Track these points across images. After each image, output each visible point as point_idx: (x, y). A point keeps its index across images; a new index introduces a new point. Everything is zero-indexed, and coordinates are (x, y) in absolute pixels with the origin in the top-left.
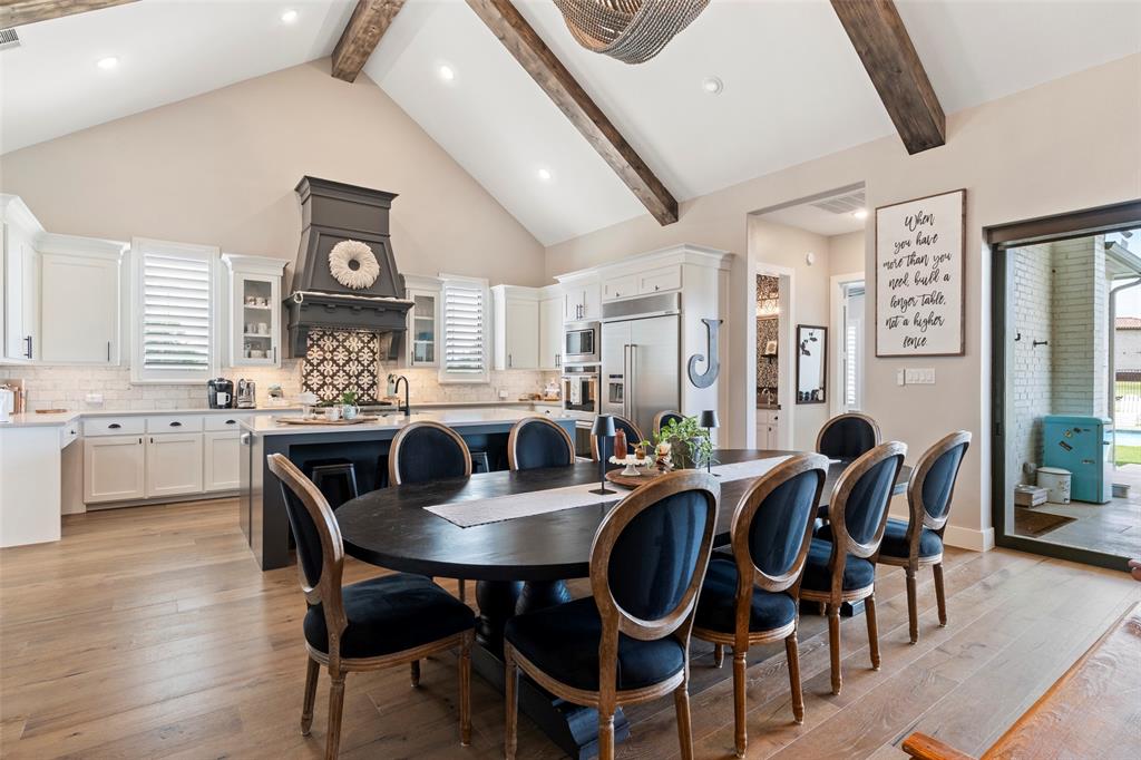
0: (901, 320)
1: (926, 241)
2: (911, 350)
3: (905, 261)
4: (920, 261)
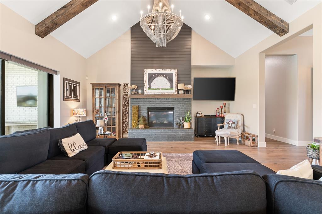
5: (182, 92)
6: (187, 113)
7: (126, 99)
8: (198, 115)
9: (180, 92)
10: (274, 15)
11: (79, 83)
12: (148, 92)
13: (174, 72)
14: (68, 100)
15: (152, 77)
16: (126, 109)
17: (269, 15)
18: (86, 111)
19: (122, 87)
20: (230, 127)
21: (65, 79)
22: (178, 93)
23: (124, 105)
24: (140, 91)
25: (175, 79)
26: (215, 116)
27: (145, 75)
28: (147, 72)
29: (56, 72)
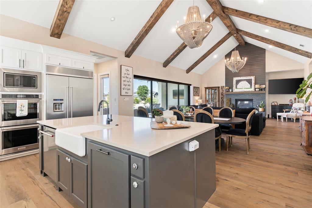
0: (125, 89)
1: (128, 74)
2: (126, 94)
3: (126, 77)
4: (127, 78)
5: (258, 90)
6: (261, 102)
7: (223, 94)
8: (273, 104)
9: (256, 90)
10: (300, 50)
11: (199, 88)
12: (235, 90)
13: (253, 78)
14: (195, 96)
15: (238, 82)
16: (223, 100)
17: (297, 50)
18: (203, 101)
19: (220, 88)
20: (293, 112)
21: (194, 87)
22: (255, 91)
23: (222, 98)
24: (231, 90)
25: (253, 82)
26: (289, 105)
27: (234, 81)
28: (235, 79)
29: (191, 85)
